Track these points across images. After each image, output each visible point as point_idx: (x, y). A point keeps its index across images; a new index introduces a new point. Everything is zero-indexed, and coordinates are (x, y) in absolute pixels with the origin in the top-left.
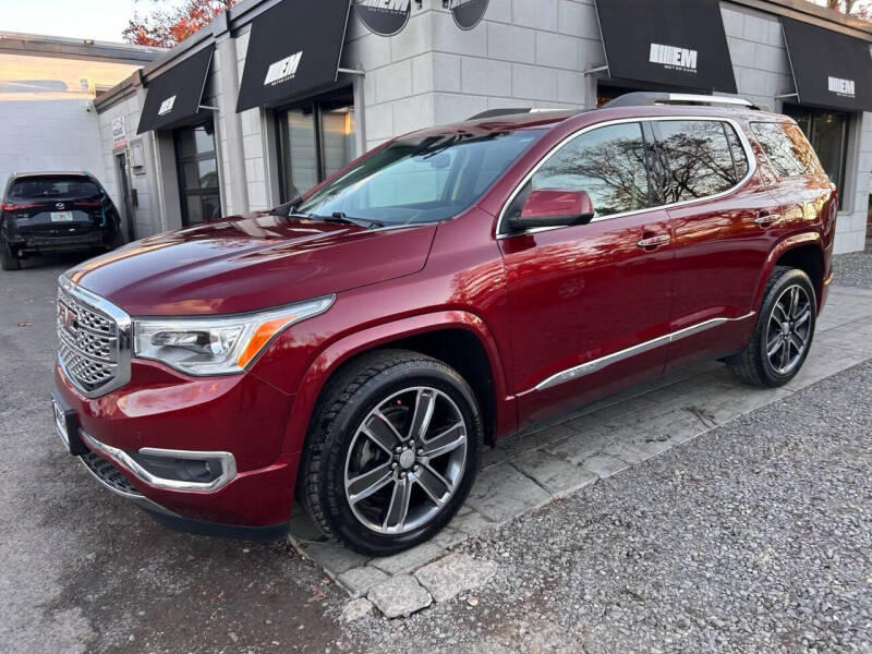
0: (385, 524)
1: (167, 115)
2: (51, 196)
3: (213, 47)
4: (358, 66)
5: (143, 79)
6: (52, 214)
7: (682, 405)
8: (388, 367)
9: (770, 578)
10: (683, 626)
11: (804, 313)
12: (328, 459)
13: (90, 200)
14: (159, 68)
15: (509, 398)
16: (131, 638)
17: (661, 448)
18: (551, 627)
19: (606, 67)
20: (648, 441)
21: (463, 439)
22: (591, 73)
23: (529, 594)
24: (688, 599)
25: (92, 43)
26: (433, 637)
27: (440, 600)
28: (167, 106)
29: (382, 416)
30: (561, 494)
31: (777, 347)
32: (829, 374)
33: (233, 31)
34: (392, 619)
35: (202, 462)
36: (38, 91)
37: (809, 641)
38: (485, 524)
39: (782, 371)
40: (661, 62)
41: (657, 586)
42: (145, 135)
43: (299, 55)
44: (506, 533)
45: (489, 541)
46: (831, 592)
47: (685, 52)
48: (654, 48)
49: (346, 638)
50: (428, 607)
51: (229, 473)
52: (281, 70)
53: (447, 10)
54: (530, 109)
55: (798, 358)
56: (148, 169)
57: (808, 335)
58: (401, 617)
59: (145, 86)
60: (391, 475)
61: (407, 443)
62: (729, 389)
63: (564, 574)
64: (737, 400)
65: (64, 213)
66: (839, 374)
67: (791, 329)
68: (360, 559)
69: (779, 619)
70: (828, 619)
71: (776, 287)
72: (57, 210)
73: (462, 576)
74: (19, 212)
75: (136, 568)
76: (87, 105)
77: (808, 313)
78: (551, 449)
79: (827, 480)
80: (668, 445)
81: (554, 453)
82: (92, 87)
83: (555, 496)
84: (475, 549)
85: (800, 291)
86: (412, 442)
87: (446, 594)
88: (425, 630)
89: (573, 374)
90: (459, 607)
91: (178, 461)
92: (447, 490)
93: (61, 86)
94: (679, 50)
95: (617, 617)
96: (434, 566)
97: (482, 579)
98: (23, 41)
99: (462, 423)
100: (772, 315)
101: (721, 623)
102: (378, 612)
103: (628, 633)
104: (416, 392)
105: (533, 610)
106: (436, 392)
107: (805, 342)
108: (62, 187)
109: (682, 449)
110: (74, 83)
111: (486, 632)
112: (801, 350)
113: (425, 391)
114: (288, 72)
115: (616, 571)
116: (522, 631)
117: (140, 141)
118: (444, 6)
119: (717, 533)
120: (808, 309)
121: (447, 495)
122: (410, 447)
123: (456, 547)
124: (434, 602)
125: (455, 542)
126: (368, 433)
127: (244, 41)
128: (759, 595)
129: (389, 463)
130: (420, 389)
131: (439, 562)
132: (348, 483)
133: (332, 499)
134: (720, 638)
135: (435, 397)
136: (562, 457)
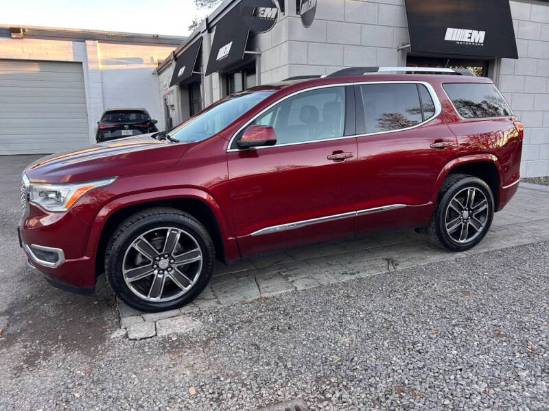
0: (149, 296)
1: (181, 76)
2: (122, 121)
3: (201, 38)
4: (257, 49)
5: (175, 56)
6: (123, 131)
7: (385, 257)
8: (150, 216)
9: (338, 350)
10: (268, 364)
11: (482, 205)
12: (112, 258)
13: (143, 124)
14: (183, 48)
15: (230, 238)
16: (19, 331)
17: (347, 278)
18: (202, 354)
19: (409, 45)
20: (343, 274)
21: (200, 257)
22: (402, 49)
23: (204, 339)
24: (284, 353)
25: (157, 36)
26: (143, 350)
27: (159, 335)
28: (182, 71)
29: (145, 240)
30: (267, 295)
31: (456, 226)
32: (504, 247)
33: (209, 29)
34: (131, 340)
35: (51, 253)
36: (127, 64)
37: (331, 381)
38: (215, 304)
39: (462, 241)
40: (454, 39)
41: (273, 344)
42: (175, 87)
43: (231, 43)
44: (221, 311)
45: (209, 313)
46: (366, 361)
47: (475, 33)
48: (449, 31)
49: (104, 345)
50: (151, 337)
51: (62, 259)
52: (224, 52)
53: (299, 16)
54: (320, 76)
55: (477, 234)
56: (176, 107)
57: (487, 220)
58: (136, 340)
59: (176, 60)
60: (153, 271)
61: (163, 255)
62: (427, 250)
63: (231, 333)
64: (424, 257)
65: (129, 131)
66: (513, 247)
67: (470, 215)
68: (137, 312)
69: (324, 369)
70: (352, 373)
71: (453, 188)
72: (124, 129)
73: (178, 326)
74: (107, 129)
75: (42, 304)
76: (153, 71)
77: (486, 206)
78: (284, 272)
79: (428, 306)
80: (353, 277)
81: (284, 274)
82: (156, 60)
83: (263, 296)
84: (198, 315)
85: (477, 191)
86: (166, 256)
87: (163, 333)
88: (141, 347)
89: (278, 229)
90: (166, 339)
91: (45, 252)
92: (189, 284)
93: (140, 61)
94: (470, 31)
95: (238, 355)
96: (169, 320)
97: (187, 329)
98: (122, 37)
99: (199, 249)
100: (450, 205)
101: (289, 366)
102: (126, 336)
103: (237, 363)
104: (167, 230)
105: (200, 346)
106: (181, 231)
107: (484, 225)
108: (133, 116)
109: (360, 280)
110: (147, 59)
111: (169, 352)
112: (480, 230)
113: (173, 230)
114: (226, 54)
115: (259, 334)
116: (186, 354)
117: (172, 91)
118: (297, 14)
119: (333, 324)
120: (485, 203)
121: (190, 286)
122: (165, 258)
123: (190, 313)
124: (156, 335)
125: (190, 311)
126: (137, 248)
127: (213, 34)
128: (324, 356)
129: (151, 264)
130: (170, 228)
131: (172, 319)
132: (125, 272)
133: (114, 278)
134: (283, 373)
135: (180, 233)
136: (286, 277)
